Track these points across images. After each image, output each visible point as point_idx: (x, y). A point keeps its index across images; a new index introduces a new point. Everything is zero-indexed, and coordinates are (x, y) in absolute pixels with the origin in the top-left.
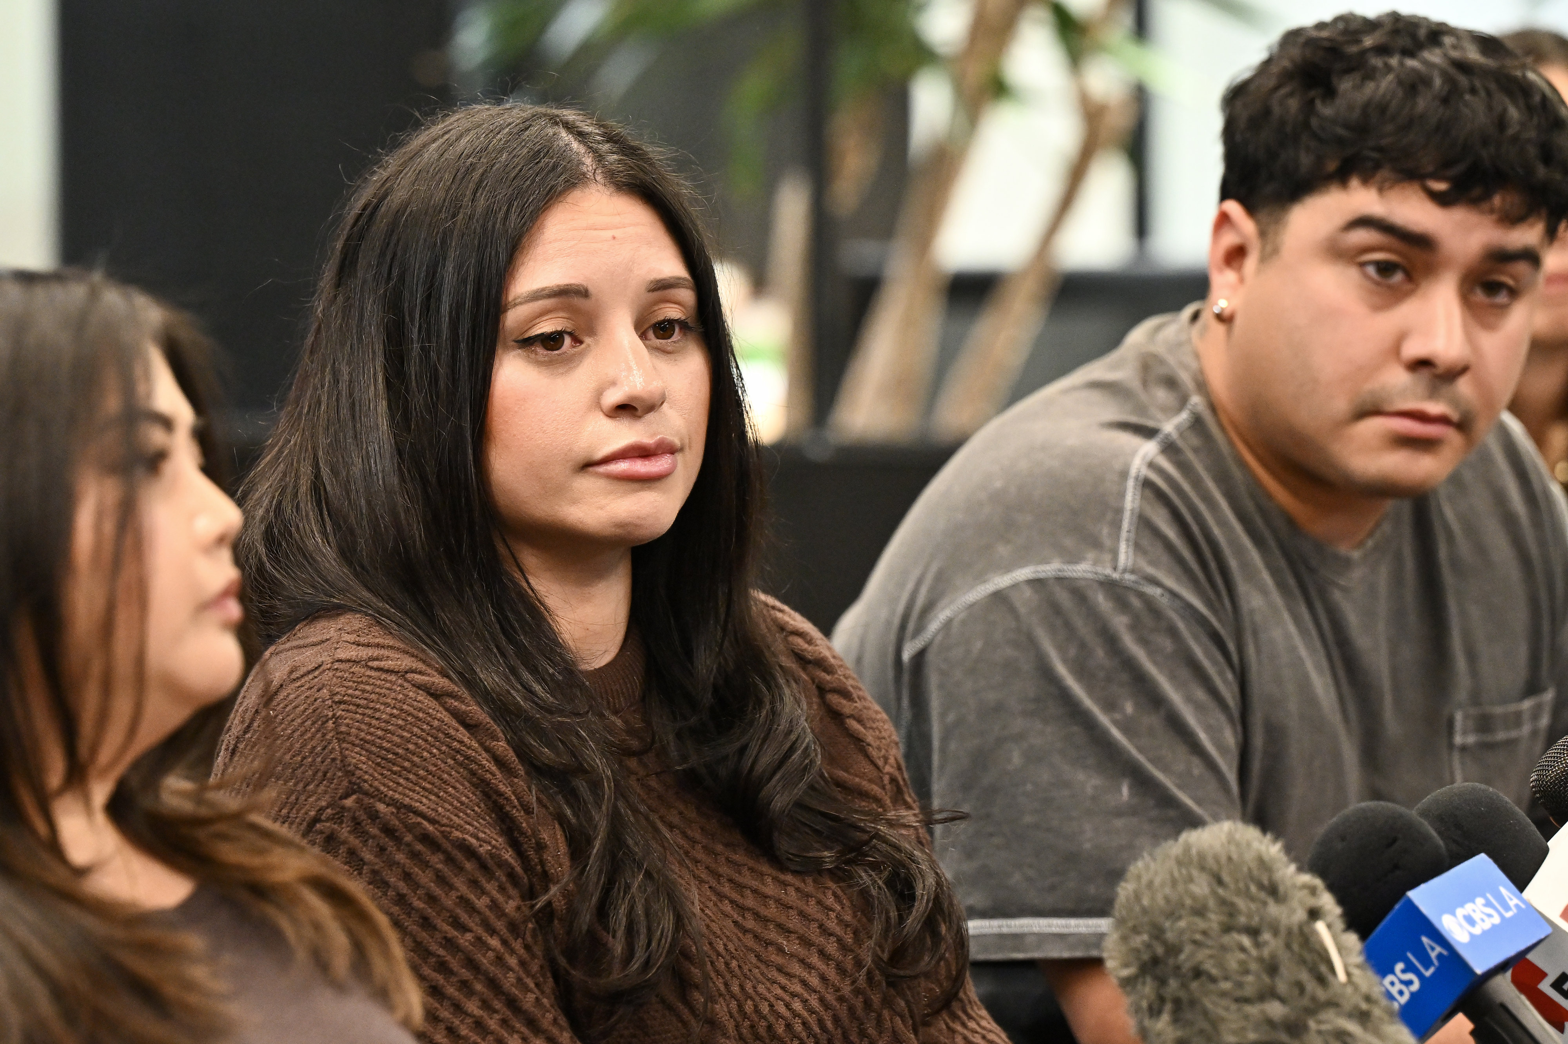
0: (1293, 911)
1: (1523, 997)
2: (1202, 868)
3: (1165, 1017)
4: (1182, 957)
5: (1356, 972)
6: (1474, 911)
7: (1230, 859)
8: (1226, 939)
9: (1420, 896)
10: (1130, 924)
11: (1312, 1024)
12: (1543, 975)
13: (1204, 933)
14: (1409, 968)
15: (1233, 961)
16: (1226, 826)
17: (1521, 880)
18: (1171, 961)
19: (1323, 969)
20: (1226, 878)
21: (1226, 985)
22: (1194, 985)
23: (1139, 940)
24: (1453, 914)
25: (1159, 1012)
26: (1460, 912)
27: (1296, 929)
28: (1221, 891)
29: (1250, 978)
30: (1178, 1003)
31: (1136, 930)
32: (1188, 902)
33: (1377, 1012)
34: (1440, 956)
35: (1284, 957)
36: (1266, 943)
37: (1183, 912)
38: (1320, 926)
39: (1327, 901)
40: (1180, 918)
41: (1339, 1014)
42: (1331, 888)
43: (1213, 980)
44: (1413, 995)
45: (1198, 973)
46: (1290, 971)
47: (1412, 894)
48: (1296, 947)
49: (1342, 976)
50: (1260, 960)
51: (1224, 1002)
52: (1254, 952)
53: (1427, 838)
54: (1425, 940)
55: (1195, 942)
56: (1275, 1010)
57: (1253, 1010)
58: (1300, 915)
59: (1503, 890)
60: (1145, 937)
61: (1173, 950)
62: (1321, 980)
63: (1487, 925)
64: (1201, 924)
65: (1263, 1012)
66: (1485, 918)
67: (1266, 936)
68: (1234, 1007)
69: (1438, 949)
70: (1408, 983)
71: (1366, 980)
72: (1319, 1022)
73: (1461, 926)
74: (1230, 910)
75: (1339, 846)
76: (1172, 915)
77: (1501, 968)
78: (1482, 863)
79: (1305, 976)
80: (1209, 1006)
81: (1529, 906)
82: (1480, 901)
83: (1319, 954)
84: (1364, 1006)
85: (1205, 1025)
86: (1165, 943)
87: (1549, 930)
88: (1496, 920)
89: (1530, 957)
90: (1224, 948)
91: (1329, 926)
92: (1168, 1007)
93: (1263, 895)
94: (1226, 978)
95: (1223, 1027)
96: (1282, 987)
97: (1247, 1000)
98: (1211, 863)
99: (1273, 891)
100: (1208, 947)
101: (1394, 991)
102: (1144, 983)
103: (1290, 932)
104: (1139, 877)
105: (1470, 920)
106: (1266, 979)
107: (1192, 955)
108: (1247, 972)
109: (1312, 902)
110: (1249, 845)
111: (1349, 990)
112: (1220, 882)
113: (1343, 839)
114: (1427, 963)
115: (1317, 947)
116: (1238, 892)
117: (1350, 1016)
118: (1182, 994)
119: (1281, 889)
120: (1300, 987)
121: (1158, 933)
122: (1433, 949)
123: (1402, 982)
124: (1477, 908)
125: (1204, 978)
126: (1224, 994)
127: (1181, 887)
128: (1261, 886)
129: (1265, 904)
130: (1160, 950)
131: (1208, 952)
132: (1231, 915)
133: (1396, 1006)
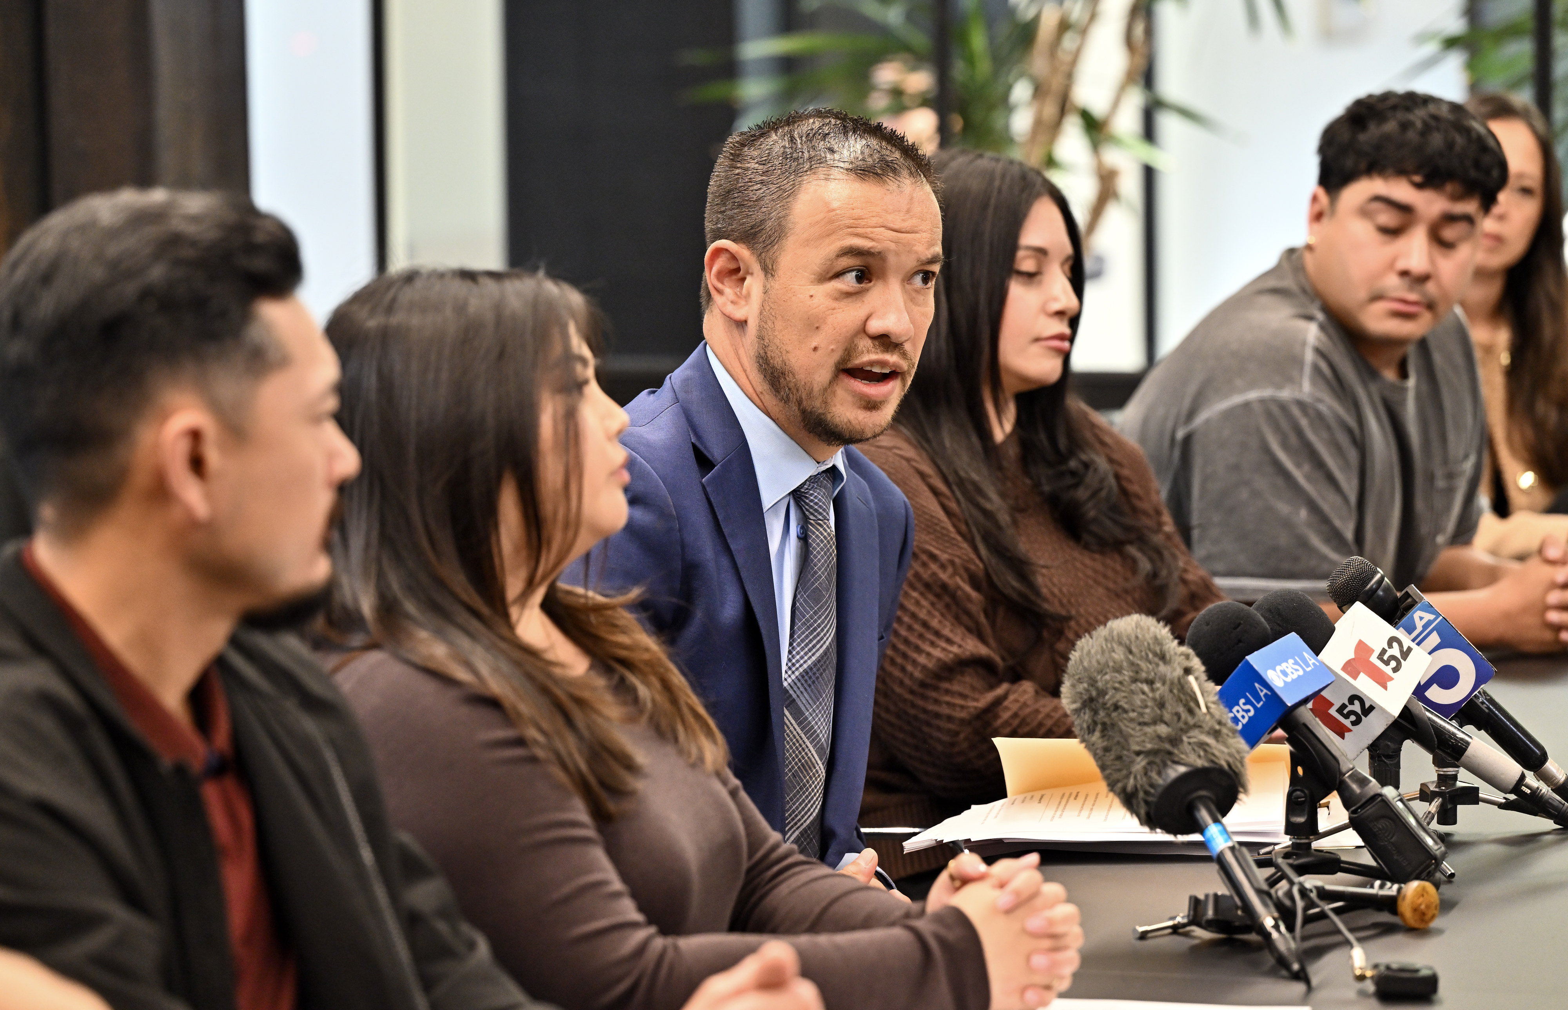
0: (1174, 670)
1: (1317, 719)
2: (1120, 643)
3: (1097, 734)
4: (1107, 697)
5: (1212, 706)
6: (1287, 667)
7: (1137, 637)
8: (1133, 687)
9: (1254, 659)
10: (1077, 677)
11: (1185, 739)
12: (1331, 705)
13: (1121, 683)
14: (1248, 702)
15: (1138, 700)
16: (1135, 618)
17: (1317, 649)
18: (1101, 700)
19: (1192, 704)
20: (1134, 649)
21: (1133, 715)
22: (1114, 714)
23: (1081, 687)
24: (1275, 670)
25: (1094, 731)
26: (1278, 668)
27: (1176, 681)
28: (1131, 657)
29: (1147, 711)
30: (1104, 724)
31: (1080, 681)
32: (1111, 664)
33: (1225, 731)
34: (1266, 695)
35: (1169, 697)
36: (1158, 689)
37: (1108, 670)
38: (1191, 678)
39: (1196, 663)
40: (1106, 674)
41: (1202, 732)
42: (1199, 655)
43: (1125, 711)
44: (1250, 718)
45: (1116, 707)
46: (1172, 706)
47: (1247, 657)
48: (1175, 691)
49: (1204, 709)
50: (1154, 699)
51: (1132, 725)
52: (1151, 695)
53: (1259, 623)
54: (1257, 685)
55: (1115, 689)
56: (1163, 730)
57: (1149, 730)
58: (1179, 672)
59: (1305, 654)
60: (1085, 685)
61: (1102, 693)
62: (1191, 712)
63: (1295, 676)
64: (1120, 678)
65: (1155, 731)
66: (1294, 671)
67: (1158, 685)
68: (1138, 728)
69: (1265, 691)
70: (1248, 711)
71: (1219, 711)
72: (1189, 737)
73: (1279, 677)
74: (1137, 670)
75: (1206, 628)
76: (1101, 672)
77: (1305, 701)
78: (1293, 638)
79: (1181, 709)
80: (1123, 727)
81: (1322, 664)
82: (1291, 661)
83: (1191, 696)
84: (1217, 727)
85: (1122, 740)
86: (1097, 689)
87: (1333, 678)
88: (1301, 673)
89: (1323, 693)
90: (1132, 692)
91: (1197, 679)
92: (1099, 727)
93: (1156, 660)
94: (1134, 711)
95: (1131, 740)
96: (1167, 716)
97: (1145, 724)
98: (1125, 640)
99: (1163, 657)
100: (1124, 691)
101: (1239, 716)
102: (1085, 713)
103: (1172, 683)
104: (1082, 649)
105: (1285, 673)
106: (1159, 712)
107: (1113, 697)
108: (1146, 707)
109: (1186, 664)
110: (1149, 629)
111: (1208, 717)
112: (1131, 652)
113: (1208, 624)
114: (1258, 699)
115: (1189, 691)
116: (1141, 658)
117: (1208, 733)
118: (1106, 720)
119: (1168, 657)
120: (1178, 716)
121: (1093, 682)
122: (1262, 691)
123: (1243, 710)
124: (1289, 665)
125: (1120, 711)
126: (1132, 720)
127: (1107, 655)
128: (1155, 654)
129: (1157, 665)
130: (1094, 693)
131: (1123, 694)
132: (1137, 672)
133: (1240, 727)
